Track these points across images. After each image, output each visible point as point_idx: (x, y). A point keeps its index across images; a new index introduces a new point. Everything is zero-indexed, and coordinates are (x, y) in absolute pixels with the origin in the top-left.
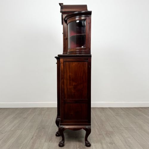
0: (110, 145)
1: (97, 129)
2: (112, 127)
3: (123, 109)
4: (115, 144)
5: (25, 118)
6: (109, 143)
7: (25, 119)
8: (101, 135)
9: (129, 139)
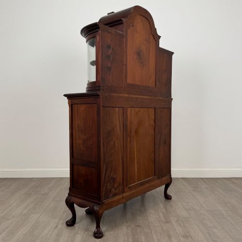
0: (184, 239)
1: (163, 212)
2: (186, 210)
3: (205, 180)
4: (191, 237)
5: (45, 194)
6: (181, 237)
7: (45, 196)
8: (169, 222)
9: (215, 230)
